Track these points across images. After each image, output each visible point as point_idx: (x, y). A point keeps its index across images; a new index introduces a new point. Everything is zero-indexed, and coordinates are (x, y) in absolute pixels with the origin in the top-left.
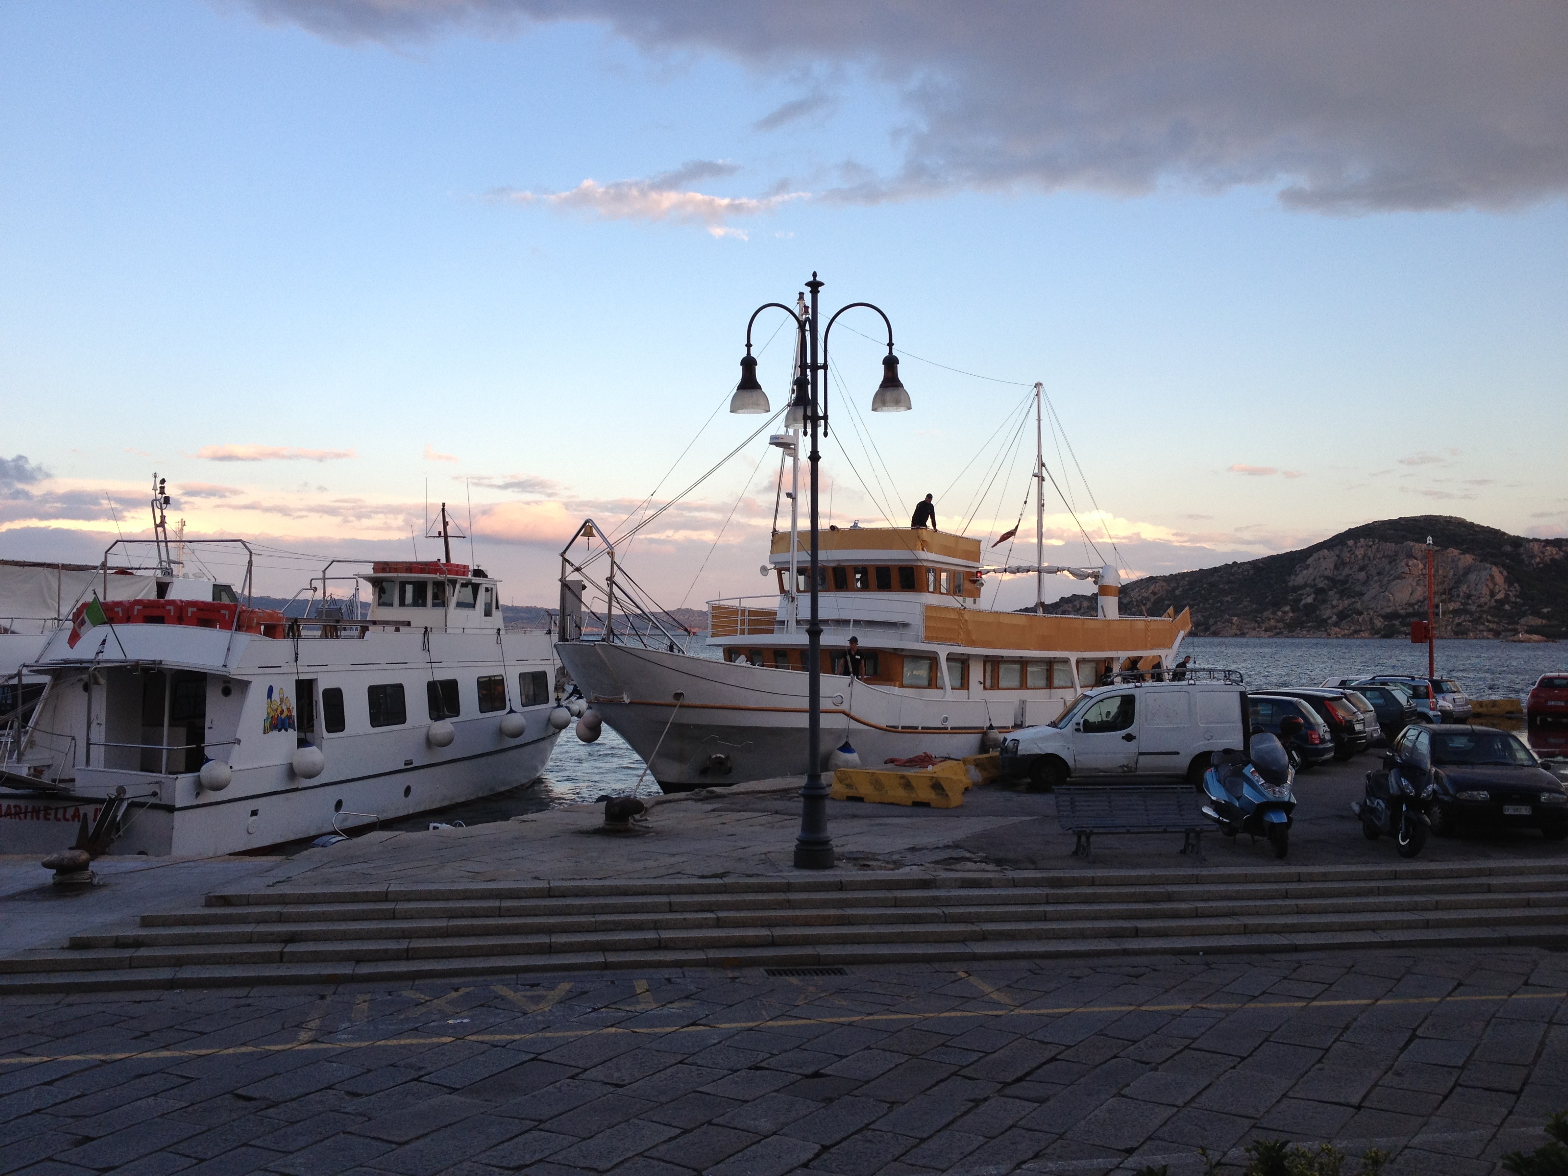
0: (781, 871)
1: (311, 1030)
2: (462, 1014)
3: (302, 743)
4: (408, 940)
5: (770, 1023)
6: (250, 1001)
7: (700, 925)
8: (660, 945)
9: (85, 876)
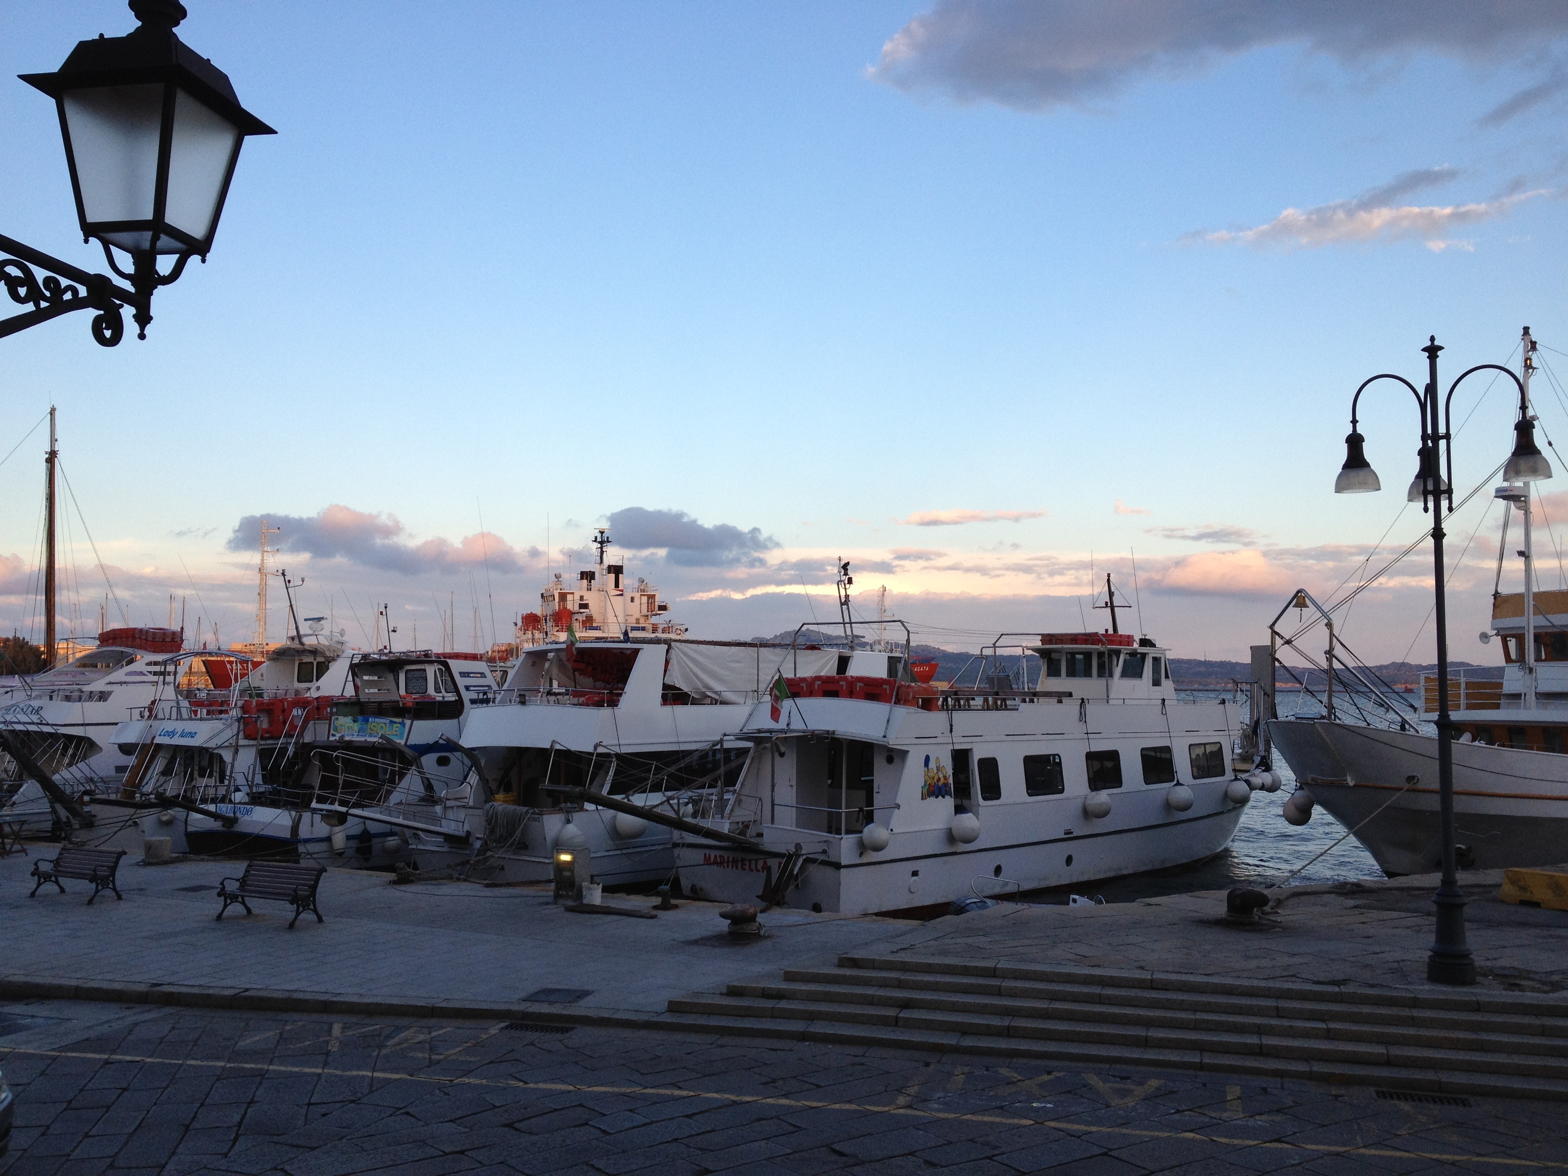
0: (1410, 983)
1: (909, 1095)
2: (1048, 1099)
3: (959, 809)
4: (1011, 1018)
5: (1362, 1151)
6: (863, 1060)
7: (1306, 1034)
8: (1261, 1052)
9: (754, 928)
